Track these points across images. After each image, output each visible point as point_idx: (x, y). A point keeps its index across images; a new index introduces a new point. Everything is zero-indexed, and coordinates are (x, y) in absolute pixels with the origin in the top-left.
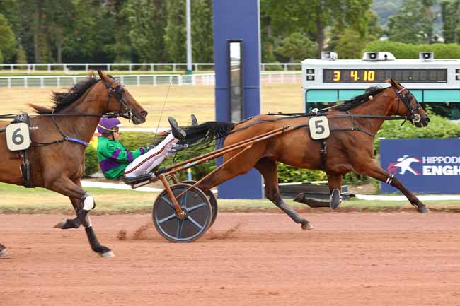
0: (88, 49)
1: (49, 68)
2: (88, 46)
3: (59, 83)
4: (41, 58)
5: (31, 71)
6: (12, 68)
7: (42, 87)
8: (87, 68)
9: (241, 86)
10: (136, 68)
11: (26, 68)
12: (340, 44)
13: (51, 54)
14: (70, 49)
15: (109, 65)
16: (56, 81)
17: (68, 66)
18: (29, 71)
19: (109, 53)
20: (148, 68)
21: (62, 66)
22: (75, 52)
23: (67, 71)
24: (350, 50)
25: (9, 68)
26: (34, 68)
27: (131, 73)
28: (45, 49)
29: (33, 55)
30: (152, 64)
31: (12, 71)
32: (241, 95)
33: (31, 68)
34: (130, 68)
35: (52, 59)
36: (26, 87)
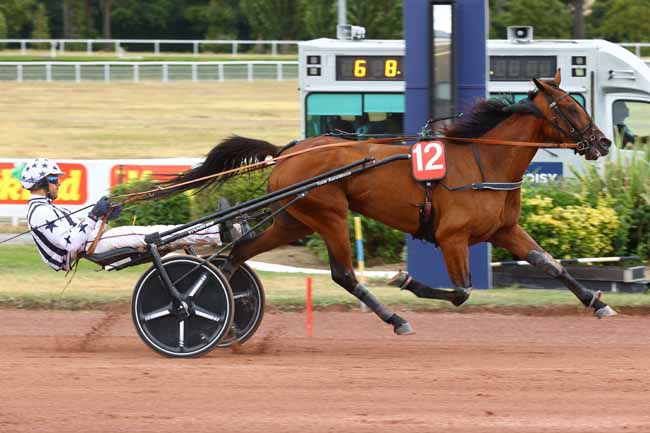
0: (159, 13)
1: (90, 47)
2: (160, 8)
3: (107, 74)
4: (74, 29)
5: (56, 53)
6: (23, 46)
7: (78, 81)
8: (157, 48)
9: (452, 83)
10: (244, 49)
11: (48, 47)
12: (615, 7)
13: (91, 22)
14: (128, 12)
15: (196, 42)
16: (103, 72)
17: (122, 45)
18: (53, 53)
19: (196, 21)
20: (267, 49)
21: (114, 44)
22: (136, 18)
23: (120, 53)
24: (633, 21)
25: (17, 46)
26: (62, 46)
27: (236, 58)
28: (81, 14)
29: (60, 23)
30: (274, 43)
31: (23, 52)
32: (452, 101)
33: (58, 48)
34: (235, 48)
35: (93, 31)
36: (49, 80)
